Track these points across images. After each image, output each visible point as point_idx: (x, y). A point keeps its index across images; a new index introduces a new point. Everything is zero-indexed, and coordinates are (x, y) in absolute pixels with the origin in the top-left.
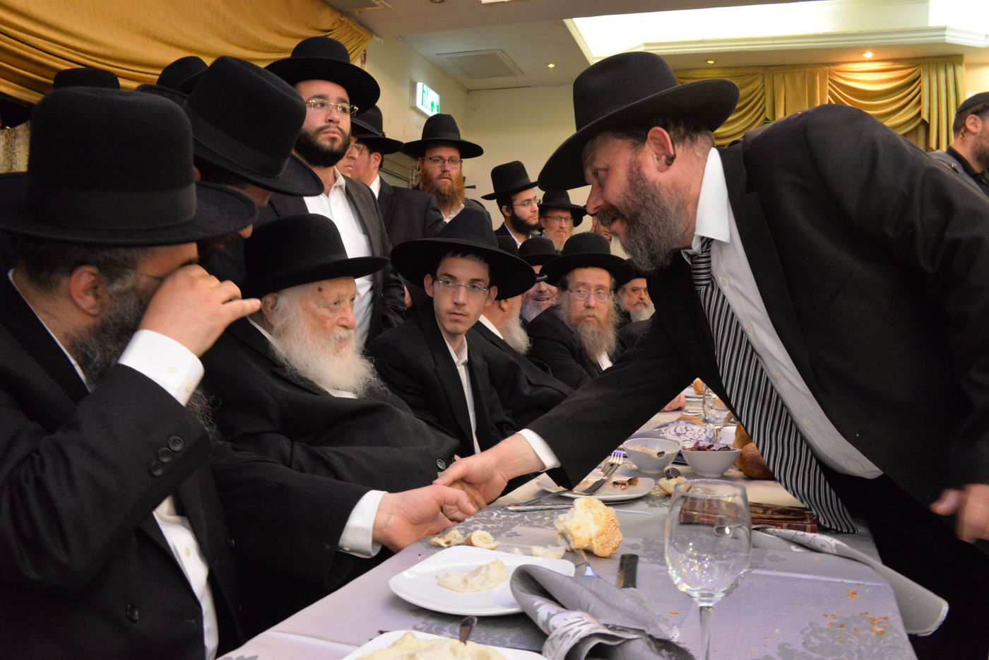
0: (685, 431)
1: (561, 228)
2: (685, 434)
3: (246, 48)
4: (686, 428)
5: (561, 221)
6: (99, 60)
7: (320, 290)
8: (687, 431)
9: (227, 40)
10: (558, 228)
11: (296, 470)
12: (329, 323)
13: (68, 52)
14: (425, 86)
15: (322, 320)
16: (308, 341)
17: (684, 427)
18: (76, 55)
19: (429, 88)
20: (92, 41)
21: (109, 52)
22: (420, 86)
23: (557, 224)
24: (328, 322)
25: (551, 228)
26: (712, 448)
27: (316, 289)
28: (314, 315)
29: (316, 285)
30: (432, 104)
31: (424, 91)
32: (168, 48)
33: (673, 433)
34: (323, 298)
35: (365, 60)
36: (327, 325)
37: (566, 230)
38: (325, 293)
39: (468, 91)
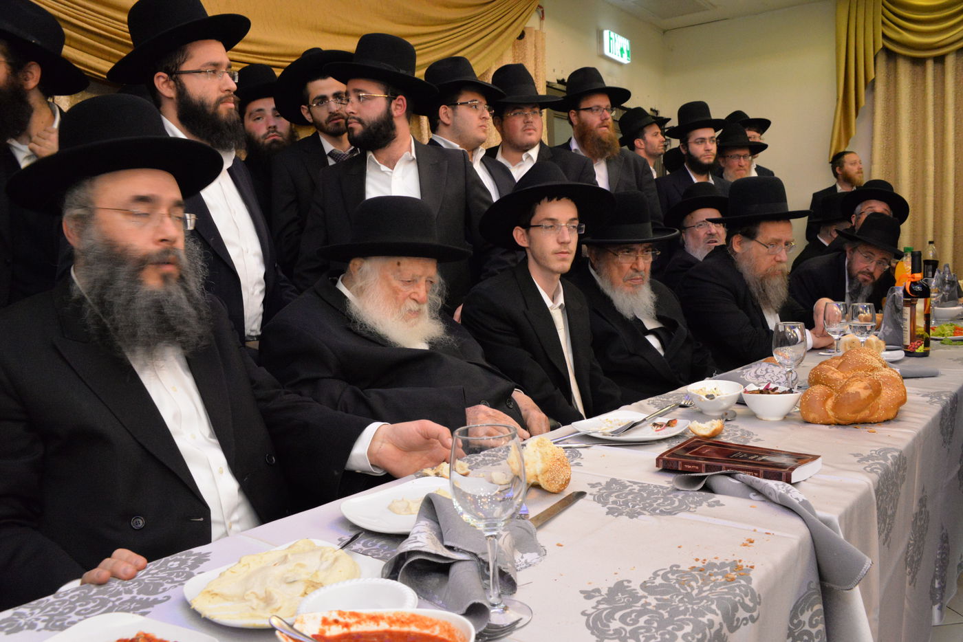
0: (764, 372)
1: (741, 166)
2: (764, 376)
3: (413, 25)
4: (766, 370)
5: (740, 159)
6: (273, 58)
7: (399, 264)
8: (767, 372)
9: (393, 21)
10: (737, 167)
11: (342, 411)
12: (401, 296)
13: (247, 56)
14: (612, 33)
15: (395, 291)
16: (381, 305)
17: (764, 369)
18: (254, 57)
19: (616, 35)
20: (266, 44)
21: (281, 51)
22: (606, 33)
23: (736, 162)
24: (401, 294)
25: (730, 167)
26: (777, 391)
27: (396, 263)
28: (390, 285)
29: (396, 260)
30: (622, 50)
31: (611, 39)
32: (337, 37)
33: (753, 374)
34: (399, 271)
35: (543, 16)
36: (399, 296)
37: (745, 167)
38: (402, 267)
39: (664, 32)
